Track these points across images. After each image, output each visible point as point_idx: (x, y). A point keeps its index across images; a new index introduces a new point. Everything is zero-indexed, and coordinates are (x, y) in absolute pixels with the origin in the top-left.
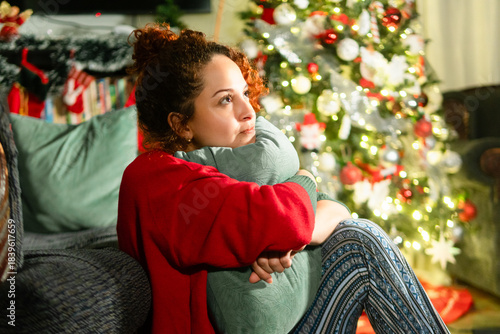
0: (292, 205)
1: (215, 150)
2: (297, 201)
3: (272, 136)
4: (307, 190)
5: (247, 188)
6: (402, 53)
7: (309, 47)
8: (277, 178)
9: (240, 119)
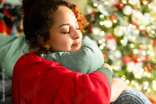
0: (99, 86)
1: (61, 53)
2: (101, 83)
3: (91, 47)
4: (107, 76)
5: (74, 75)
6: (149, 12)
7: (112, 10)
8: (92, 69)
9: (73, 39)
